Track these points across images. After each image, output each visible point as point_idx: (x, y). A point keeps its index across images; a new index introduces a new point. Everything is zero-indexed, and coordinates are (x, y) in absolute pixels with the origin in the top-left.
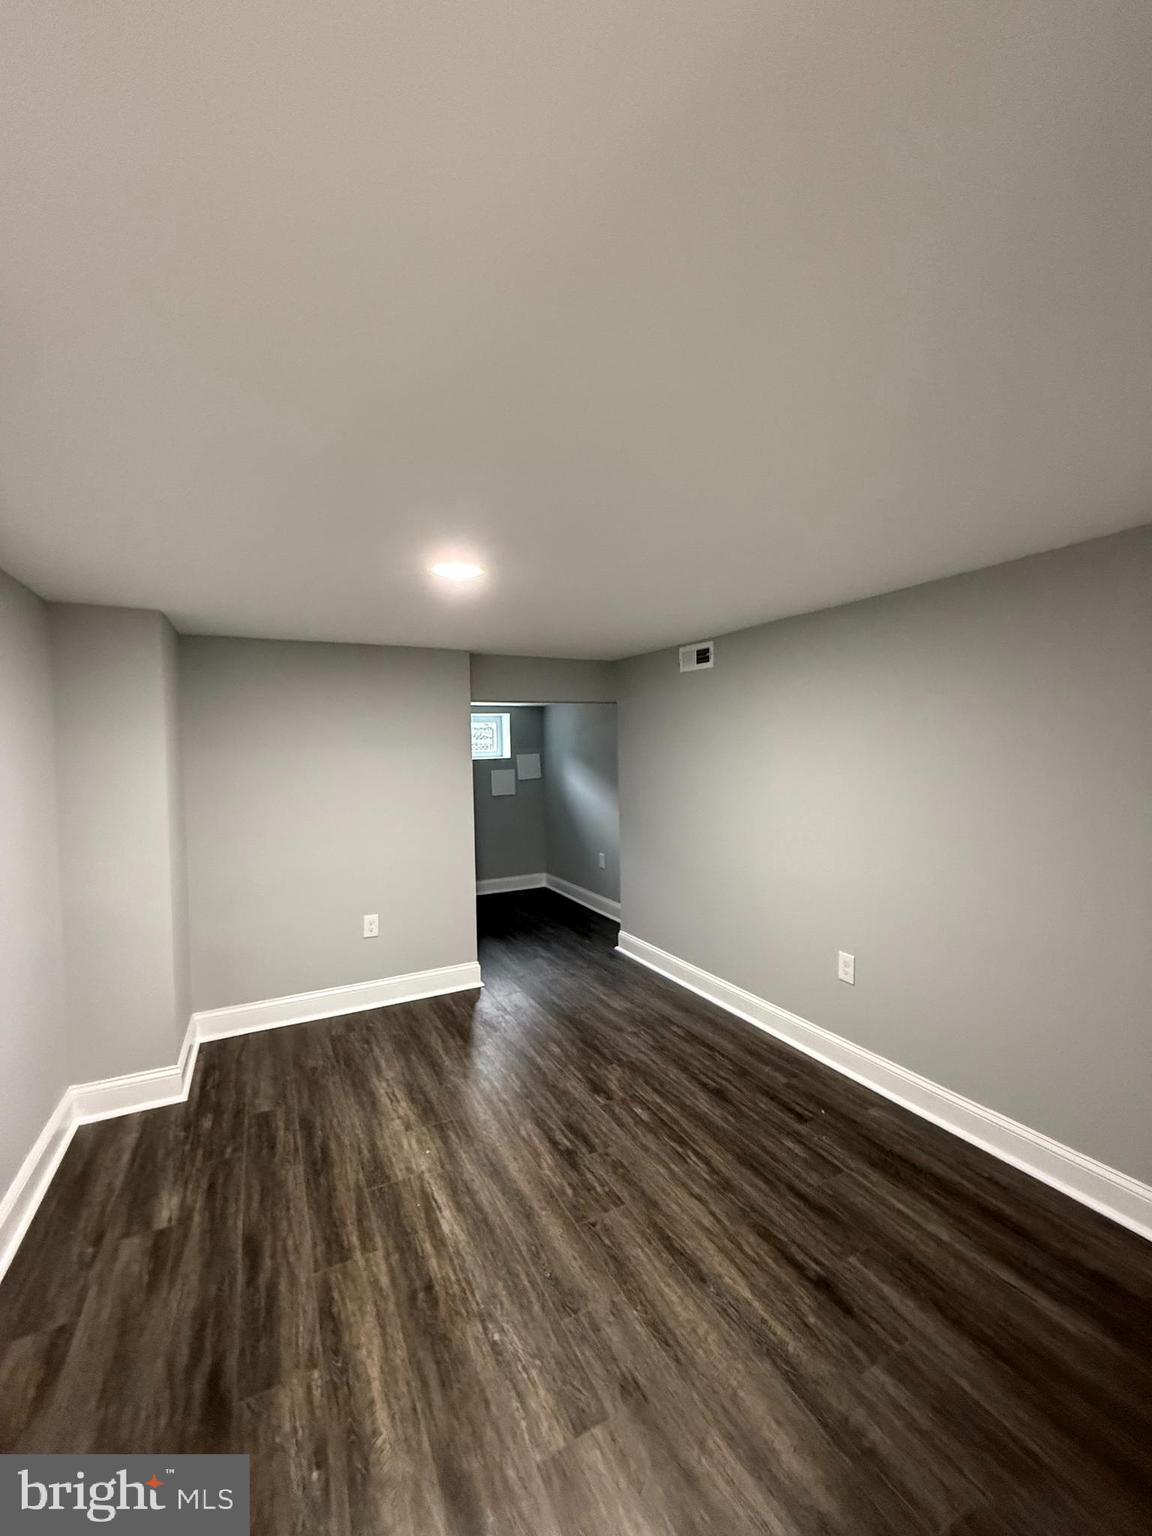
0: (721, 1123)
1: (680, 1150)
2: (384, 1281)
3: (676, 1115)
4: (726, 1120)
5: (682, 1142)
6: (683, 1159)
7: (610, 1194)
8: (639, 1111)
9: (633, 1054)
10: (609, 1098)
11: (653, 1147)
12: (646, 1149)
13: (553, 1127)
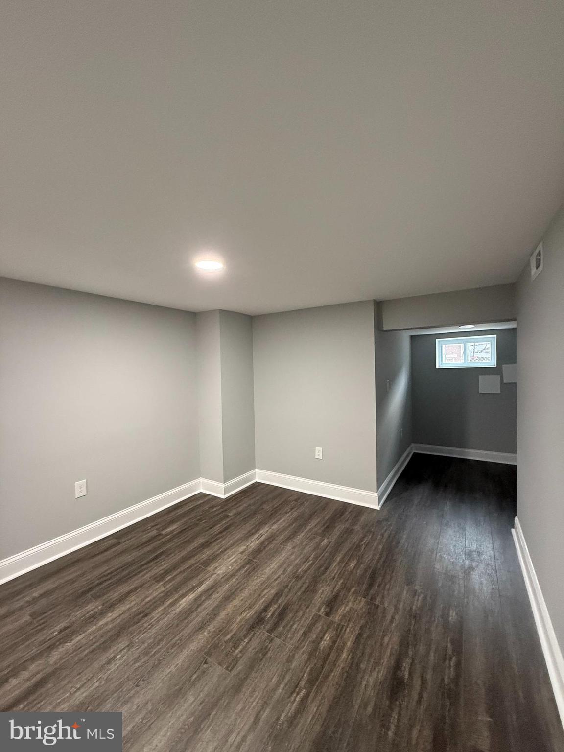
0: (357, 702)
1: (303, 683)
2: (147, 600)
3: (341, 664)
4: (365, 705)
5: (311, 682)
6: (295, 689)
7: (236, 660)
8: (327, 637)
9: (388, 604)
10: (328, 614)
11: (295, 664)
12: (290, 660)
13: (279, 602)
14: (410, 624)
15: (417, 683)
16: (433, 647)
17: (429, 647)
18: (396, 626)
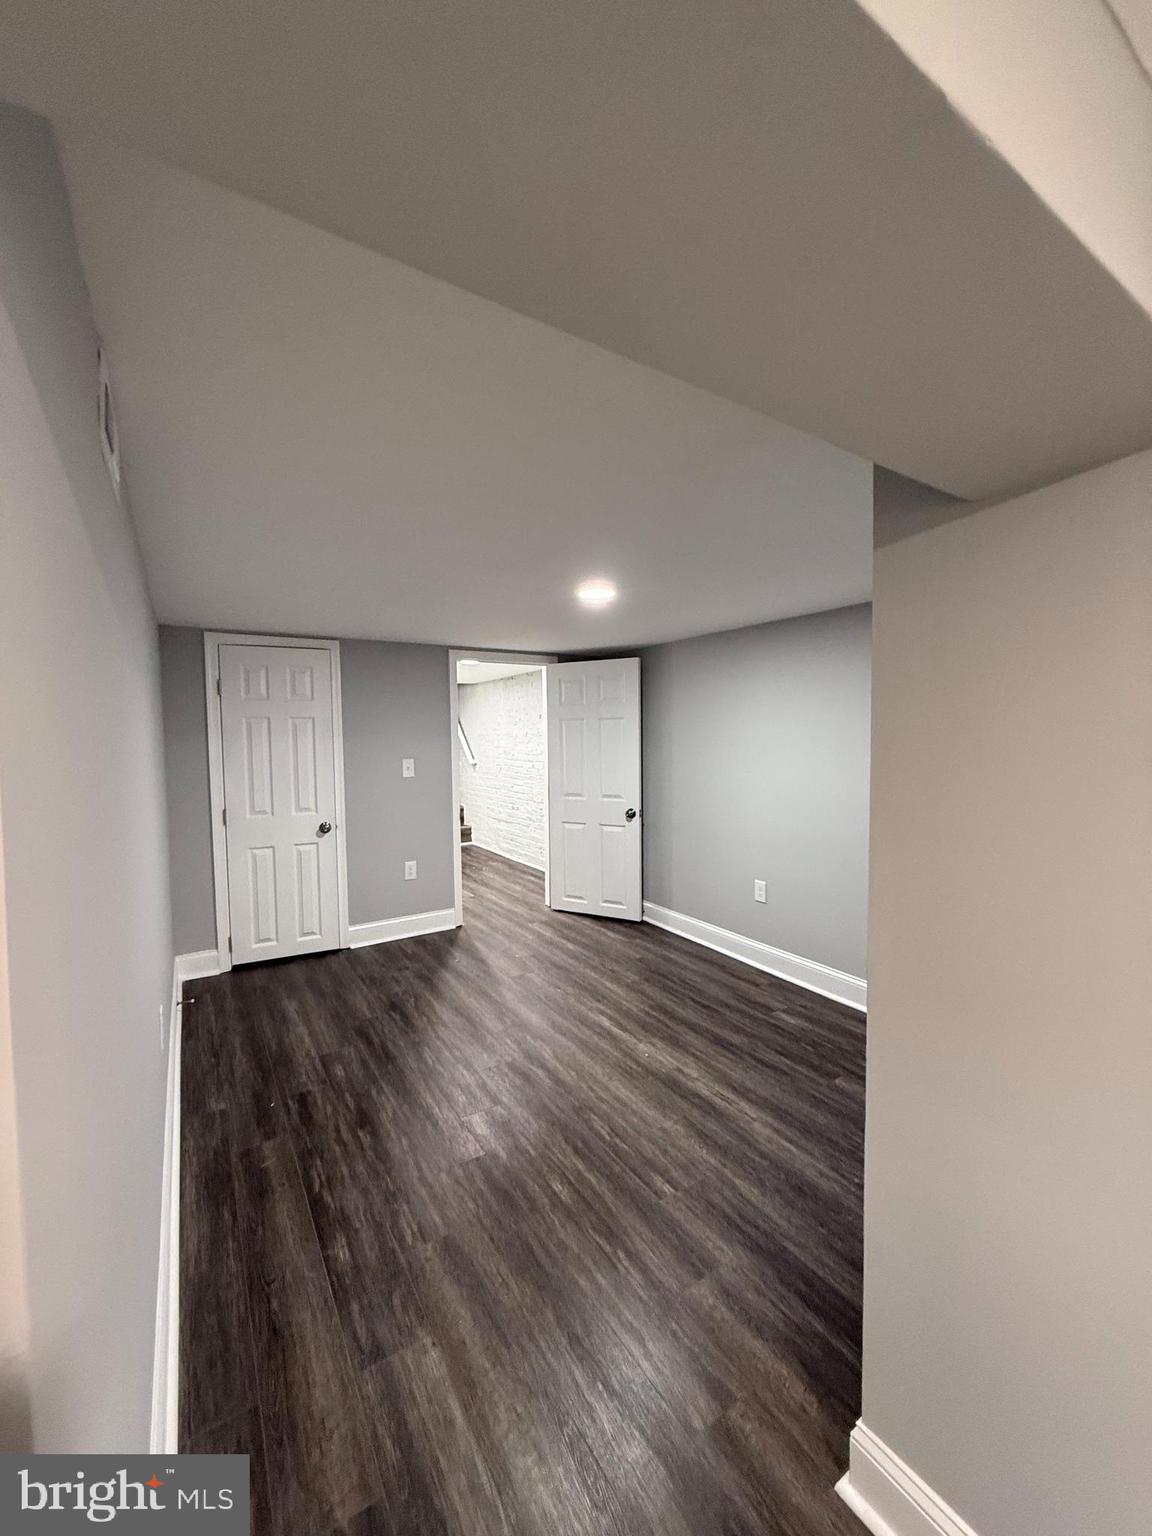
14: (394, 1182)
15: (346, 1135)
16: (348, 1180)
17: (354, 1176)
18: (406, 1165)
